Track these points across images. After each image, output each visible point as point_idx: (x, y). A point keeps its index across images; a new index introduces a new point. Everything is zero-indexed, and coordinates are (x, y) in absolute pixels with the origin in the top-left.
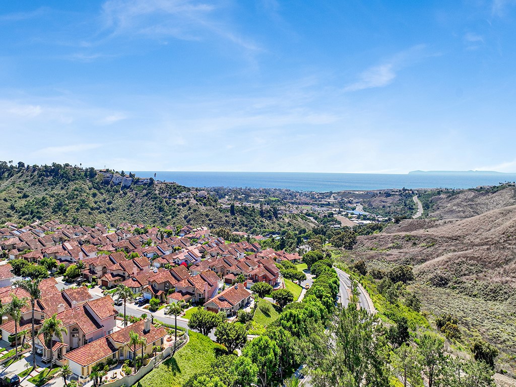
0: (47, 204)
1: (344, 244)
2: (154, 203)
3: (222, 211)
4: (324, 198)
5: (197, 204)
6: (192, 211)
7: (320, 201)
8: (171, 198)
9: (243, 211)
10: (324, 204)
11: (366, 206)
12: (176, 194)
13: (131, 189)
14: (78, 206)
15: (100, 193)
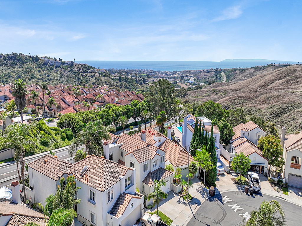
0: (11, 77)
1: (181, 95)
2: (75, 76)
3: (114, 80)
4: (172, 74)
5: (100, 76)
6: (97, 80)
7: (170, 76)
8: (84, 73)
9: (126, 80)
10: (172, 78)
11: (196, 78)
12: (87, 71)
13: (60, 68)
14: (30, 77)
15: (43, 70)
